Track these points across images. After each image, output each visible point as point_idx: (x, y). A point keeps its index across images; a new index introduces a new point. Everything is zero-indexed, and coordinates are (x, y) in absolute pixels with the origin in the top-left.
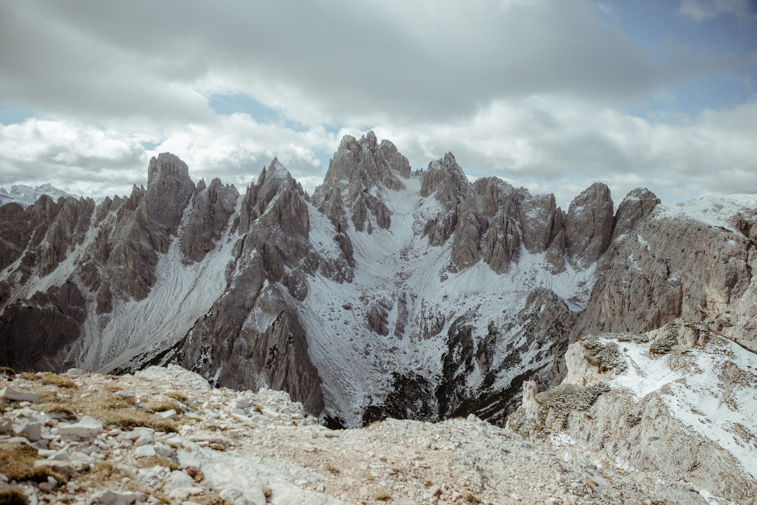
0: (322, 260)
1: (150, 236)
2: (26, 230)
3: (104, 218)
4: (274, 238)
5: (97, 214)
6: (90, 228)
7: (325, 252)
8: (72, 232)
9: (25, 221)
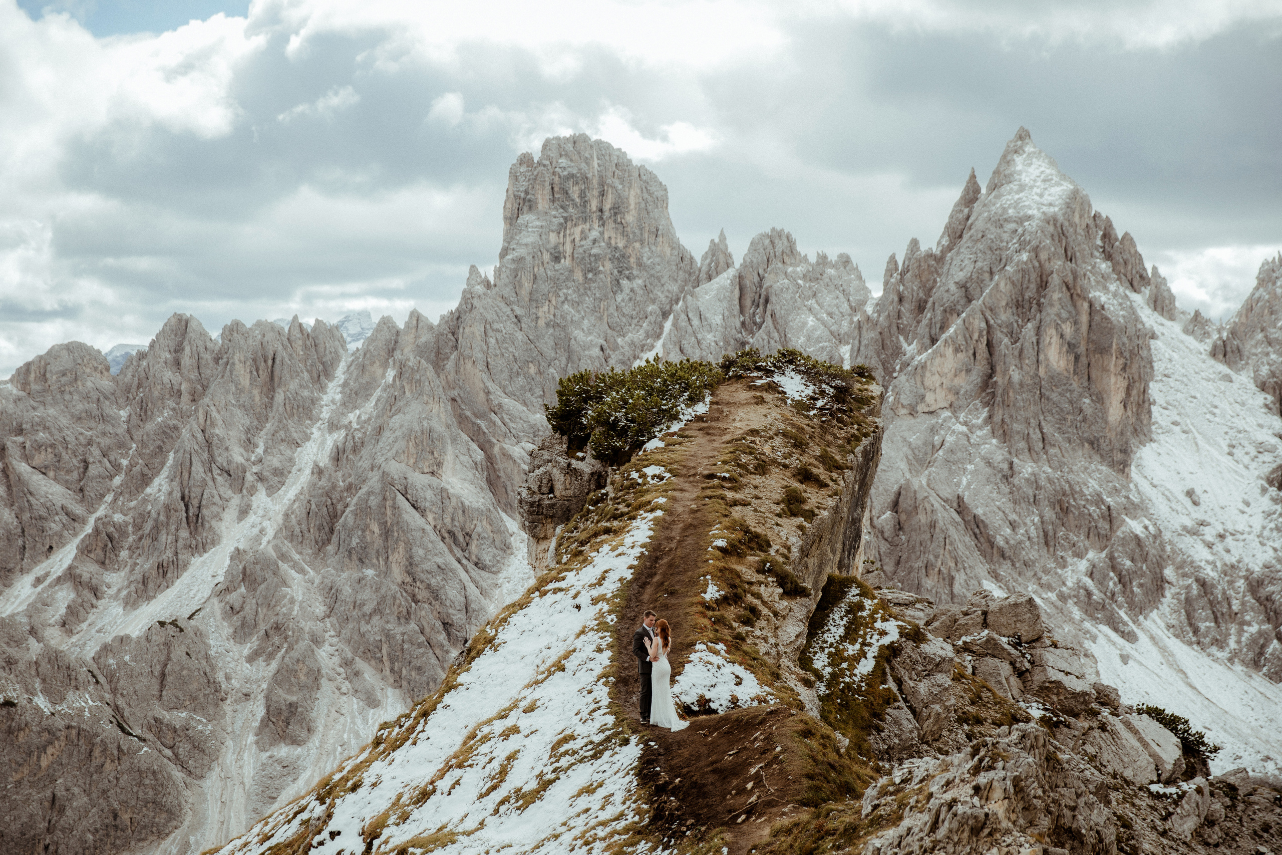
0: (1186, 566)
1: (490, 458)
2: (105, 442)
3: (367, 397)
4: (953, 463)
5: (345, 385)
6: (316, 433)
7: (1209, 534)
8: (249, 444)
9: (110, 409)
